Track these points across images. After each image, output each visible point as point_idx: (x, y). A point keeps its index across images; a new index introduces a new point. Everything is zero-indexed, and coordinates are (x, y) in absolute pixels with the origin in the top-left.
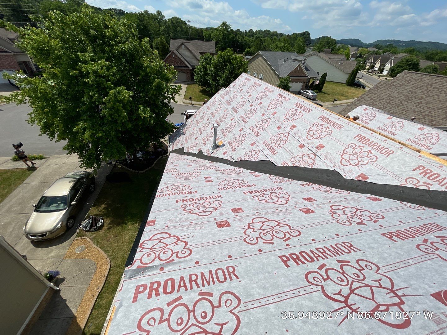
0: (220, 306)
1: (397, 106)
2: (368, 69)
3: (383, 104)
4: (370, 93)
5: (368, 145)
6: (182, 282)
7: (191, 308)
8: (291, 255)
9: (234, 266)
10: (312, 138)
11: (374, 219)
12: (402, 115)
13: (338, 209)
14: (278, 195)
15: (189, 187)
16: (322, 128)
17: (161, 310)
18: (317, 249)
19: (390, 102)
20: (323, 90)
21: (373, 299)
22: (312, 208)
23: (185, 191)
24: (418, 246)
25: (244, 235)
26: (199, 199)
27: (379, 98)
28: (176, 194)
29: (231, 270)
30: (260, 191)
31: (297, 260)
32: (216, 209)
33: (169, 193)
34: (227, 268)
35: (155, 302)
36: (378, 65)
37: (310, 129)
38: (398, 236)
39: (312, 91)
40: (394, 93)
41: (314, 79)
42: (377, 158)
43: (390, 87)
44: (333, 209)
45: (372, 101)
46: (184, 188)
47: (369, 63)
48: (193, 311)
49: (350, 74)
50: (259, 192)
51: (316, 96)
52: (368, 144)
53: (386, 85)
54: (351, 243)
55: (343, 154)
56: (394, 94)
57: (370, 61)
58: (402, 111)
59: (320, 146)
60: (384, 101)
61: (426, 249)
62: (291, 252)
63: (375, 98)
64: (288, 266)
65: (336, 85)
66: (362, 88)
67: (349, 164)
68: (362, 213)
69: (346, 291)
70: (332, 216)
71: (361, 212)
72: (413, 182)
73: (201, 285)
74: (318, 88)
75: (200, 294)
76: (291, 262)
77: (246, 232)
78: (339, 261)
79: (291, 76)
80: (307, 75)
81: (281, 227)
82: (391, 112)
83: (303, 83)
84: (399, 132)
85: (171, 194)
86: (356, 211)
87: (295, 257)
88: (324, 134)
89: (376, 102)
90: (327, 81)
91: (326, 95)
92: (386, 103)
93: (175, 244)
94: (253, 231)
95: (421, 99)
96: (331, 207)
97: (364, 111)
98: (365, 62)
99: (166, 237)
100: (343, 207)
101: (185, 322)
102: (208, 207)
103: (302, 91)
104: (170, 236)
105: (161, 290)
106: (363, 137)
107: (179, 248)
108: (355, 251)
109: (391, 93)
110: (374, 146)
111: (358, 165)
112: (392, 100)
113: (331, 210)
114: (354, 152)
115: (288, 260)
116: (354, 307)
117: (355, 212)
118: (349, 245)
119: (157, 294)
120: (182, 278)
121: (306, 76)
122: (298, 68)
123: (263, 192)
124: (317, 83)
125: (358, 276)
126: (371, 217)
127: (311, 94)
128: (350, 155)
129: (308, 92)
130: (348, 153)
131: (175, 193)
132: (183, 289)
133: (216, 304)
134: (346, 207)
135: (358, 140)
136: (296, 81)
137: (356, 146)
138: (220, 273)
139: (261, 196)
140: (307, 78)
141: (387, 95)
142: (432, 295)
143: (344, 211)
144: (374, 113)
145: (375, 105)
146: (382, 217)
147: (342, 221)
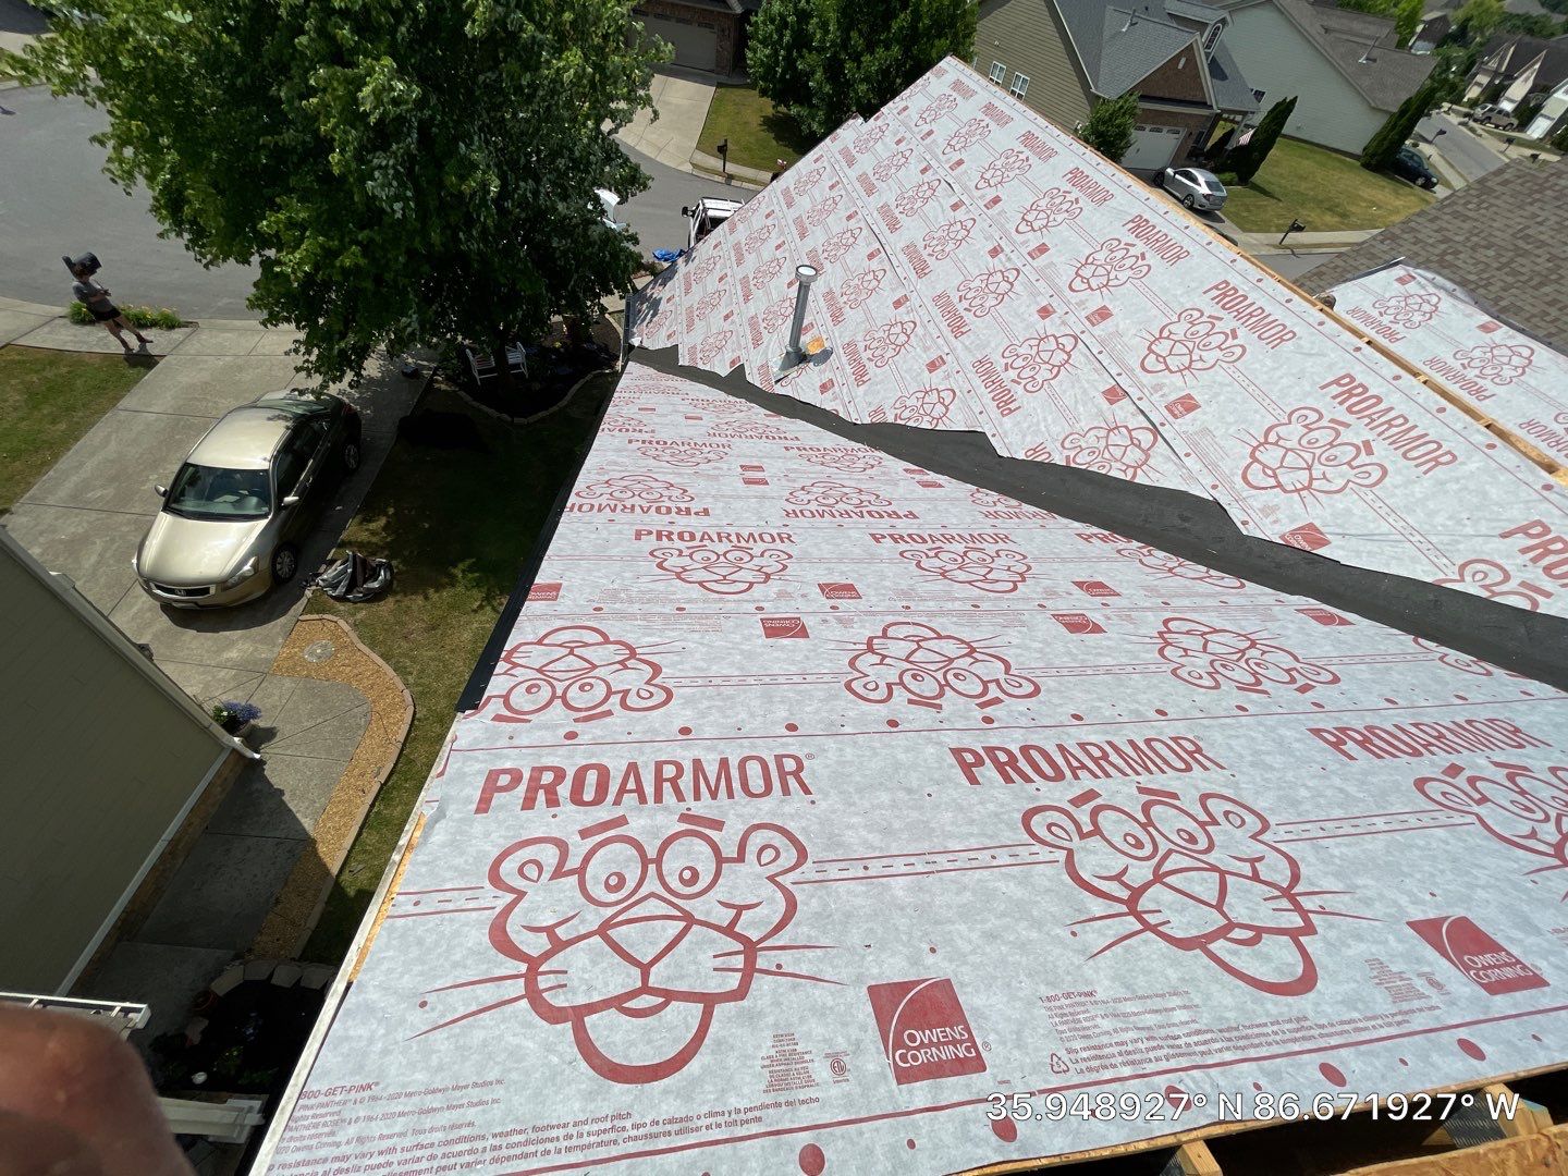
0: (741, 858)
1: (1533, 283)
2: (1474, 103)
3: (1481, 266)
4: (1447, 210)
5: (1367, 420)
6: (632, 779)
7: (652, 853)
8: (990, 751)
9: (801, 755)
10: (1162, 367)
11: (1301, 681)
12: (1543, 324)
13: (1188, 633)
14: (989, 560)
15: (685, 491)
16: (1208, 334)
17: (562, 846)
18: (1082, 746)
19: (1512, 260)
20: (1260, 176)
21: (1219, 907)
22: (1096, 617)
23: (668, 504)
24: (1420, 784)
25: (850, 670)
26: (715, 538)
27: (1475, 239)
28: (638, 509)
29: (790, 765)
30: (928, 538)
31: (1008, 768)
32: (768, 576)
33: (612, 503)
34: (779, 759)
35: (541, 822)
36: (1519, 89)
37: (1161, 332)
38: (1364, 743)
39: (1213, 178)
40: (1541, 224)
41: (1233, 121)
42: (1385, 473)
43: (1537, 196)
44: (1170, 631)
45: (1443, 246)
46: (666, 493)
47: (1486, 72)
48: (658, 861)
49: (1392, 115)
50: (925, 541)
51: (1223, 199)
52: (1369, 416)
53: (1522, 185)
54: (1200, 744)
55: (1261, 444)
56: (1542, 229)
57: (1493, 65)
58: (1546, 308)
59: (1182, 404)
60: (1491, 253)
61: (1444, 794)
62: (994, 742)
63: (1457, 238)
64: (973, 780)
65: (1318, 157)
66: (1423, 186)
67: (1272, 482)
68: (1266, 657)
69: (1140, 873)
70: (1161, 652)
71: (1264, 652)
72: (1486, 575)
73: (688, 793)
74: (1238, 165)
75: (684, 818)
76: (988, 772)
77: (858, 663)
78: (1142, 790)
79: (1143, 98)
80: (1211, 99)
81: (977, 661)
82: (1503, 303)
83: (1183, 133)
84: (1501, 391)
85: (620, 507)
86: (1250, 648)
87: (1003, 758)
88: (1211, 356)
89: (1456, 253)
90: (1285, 136)
91: (1264, 201)
92: (1495, 265)
93: (618, 666)
94: (881, 664)
96: (1166, 622)
97: (1397, 285)
98: (1472, 64)
99: (591, 642)
100: (1207, 630)
101: (630, 884)
102: (741, 568)
103: (1170, 171)
104: (607, 640)
105: (564, 790)
106: (1361, 385)
107: (633, 679)
108: (1206, 768)
109: (1531, 223)
110: (1391, 426)
111: (1304, 493)
112: (1525, 254)
113: (1160, 633)
114: (1304, 442)
115: (980, 762)
116: (1152, 919)
117: (1243, 652)
118: (1191, 747)
119: (552, 801)
120: (633, 768)
121: (1204, 104)
122: (1183, 61)
123: (938, 544)
124: (1245, 139)
125: (1193, 840)
126: (1294, 673)
127: (1204, 190)
128: (1288, 450)
129: (1194, 180)
130: (1281, 443)
131: (633, 506)
132: (630, 799)
133: (730, 851)
134: (1216, 631)
135: (1334, 398)
136: (1157, 121)
137: (1321, 416)
138: (754, 769)
139: (931, 554)
140: (1205, 112)
141: (1510, 231)
142: (1410, 924)
143: (1207, 641)
144: (1435, 300)
145: (1451, 265)
146: (1330, 677)
147: (1189, 673)
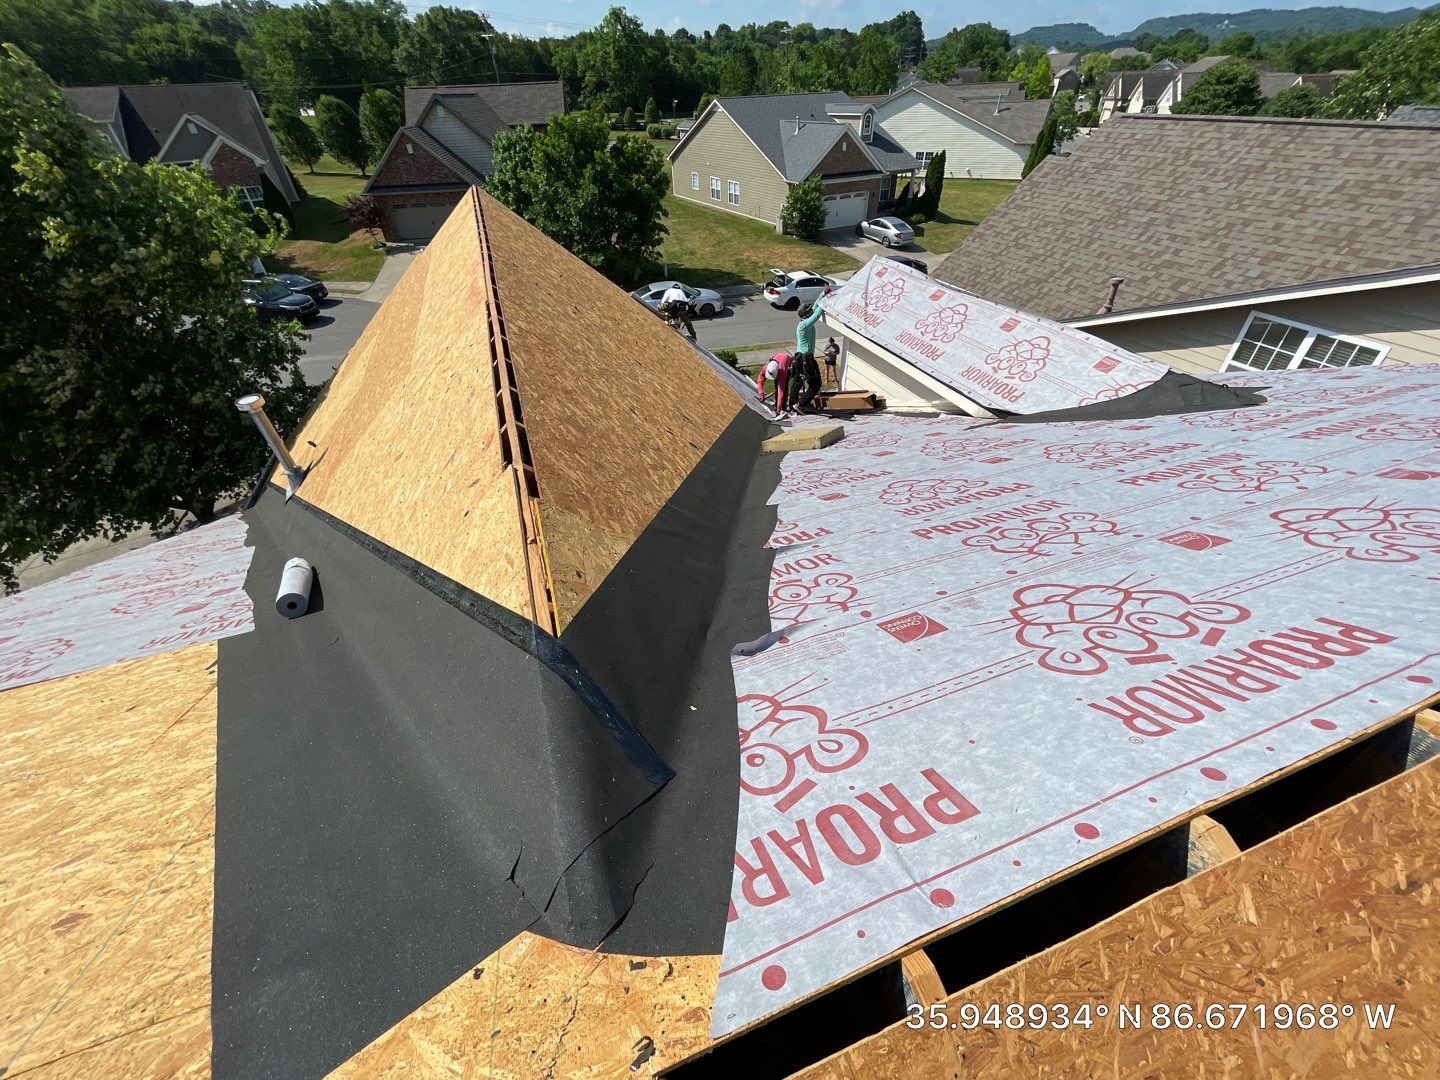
19: (1065, 231)
95: (1154, 209)
109: (1069, 199)
